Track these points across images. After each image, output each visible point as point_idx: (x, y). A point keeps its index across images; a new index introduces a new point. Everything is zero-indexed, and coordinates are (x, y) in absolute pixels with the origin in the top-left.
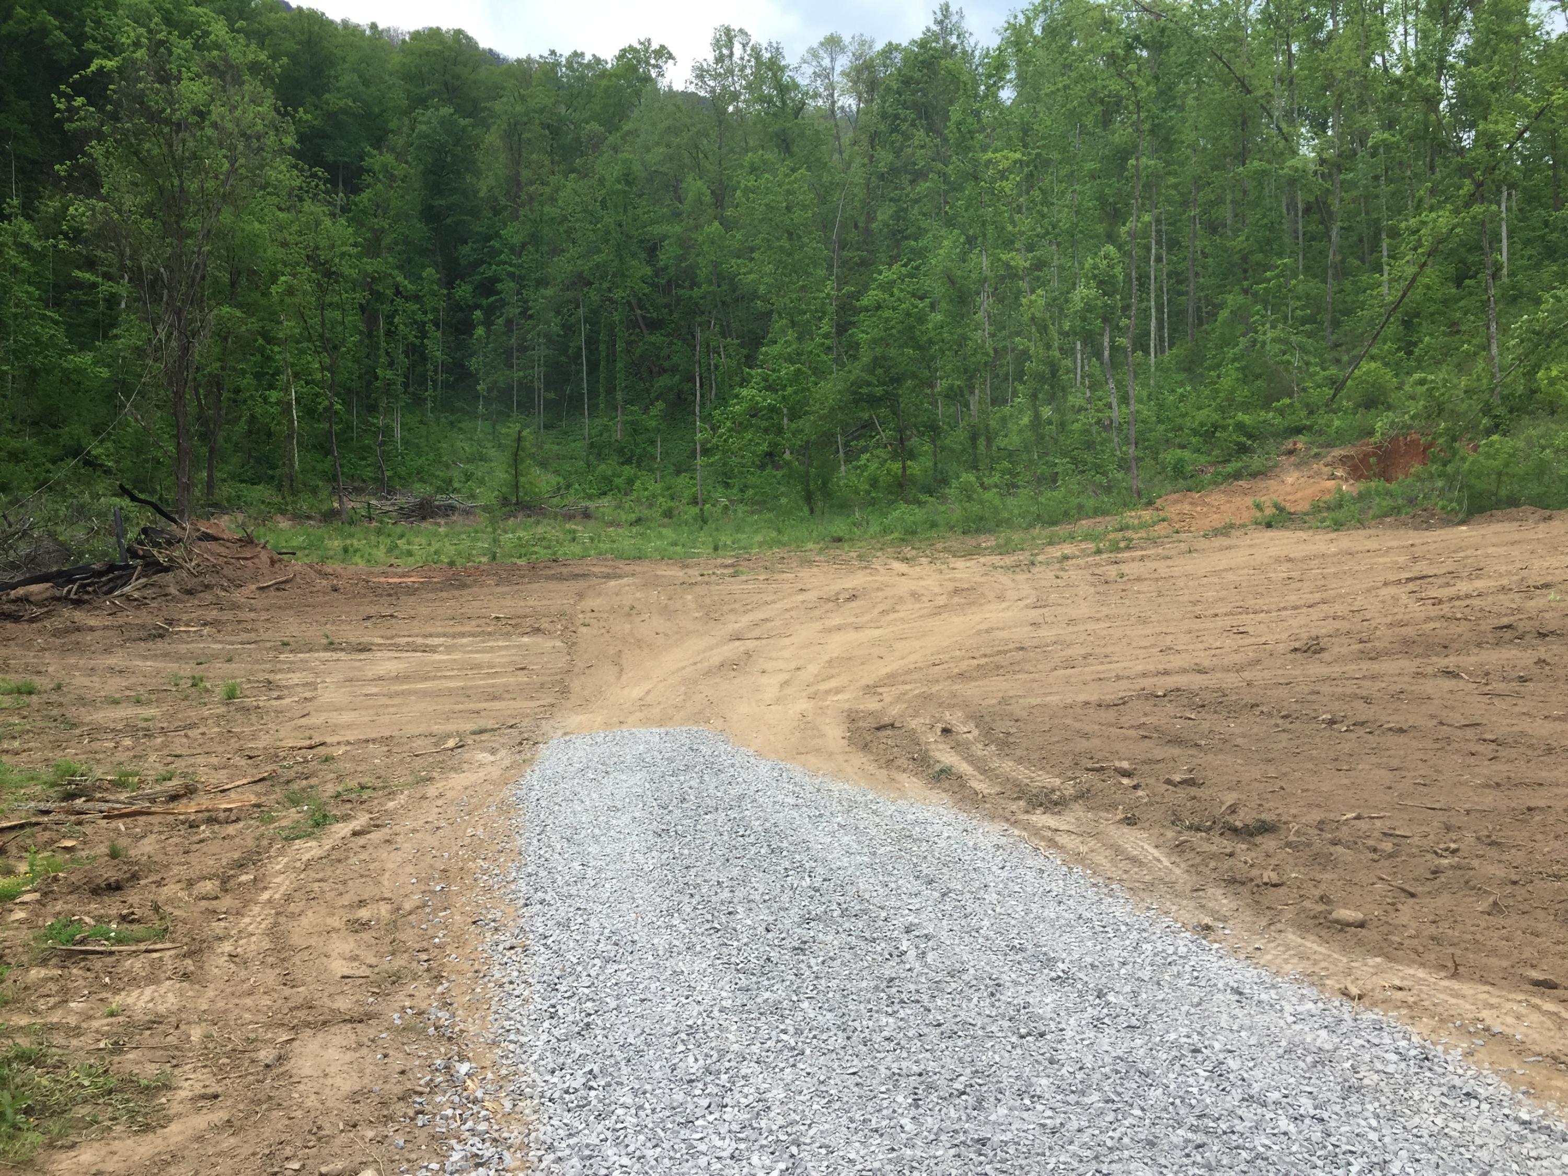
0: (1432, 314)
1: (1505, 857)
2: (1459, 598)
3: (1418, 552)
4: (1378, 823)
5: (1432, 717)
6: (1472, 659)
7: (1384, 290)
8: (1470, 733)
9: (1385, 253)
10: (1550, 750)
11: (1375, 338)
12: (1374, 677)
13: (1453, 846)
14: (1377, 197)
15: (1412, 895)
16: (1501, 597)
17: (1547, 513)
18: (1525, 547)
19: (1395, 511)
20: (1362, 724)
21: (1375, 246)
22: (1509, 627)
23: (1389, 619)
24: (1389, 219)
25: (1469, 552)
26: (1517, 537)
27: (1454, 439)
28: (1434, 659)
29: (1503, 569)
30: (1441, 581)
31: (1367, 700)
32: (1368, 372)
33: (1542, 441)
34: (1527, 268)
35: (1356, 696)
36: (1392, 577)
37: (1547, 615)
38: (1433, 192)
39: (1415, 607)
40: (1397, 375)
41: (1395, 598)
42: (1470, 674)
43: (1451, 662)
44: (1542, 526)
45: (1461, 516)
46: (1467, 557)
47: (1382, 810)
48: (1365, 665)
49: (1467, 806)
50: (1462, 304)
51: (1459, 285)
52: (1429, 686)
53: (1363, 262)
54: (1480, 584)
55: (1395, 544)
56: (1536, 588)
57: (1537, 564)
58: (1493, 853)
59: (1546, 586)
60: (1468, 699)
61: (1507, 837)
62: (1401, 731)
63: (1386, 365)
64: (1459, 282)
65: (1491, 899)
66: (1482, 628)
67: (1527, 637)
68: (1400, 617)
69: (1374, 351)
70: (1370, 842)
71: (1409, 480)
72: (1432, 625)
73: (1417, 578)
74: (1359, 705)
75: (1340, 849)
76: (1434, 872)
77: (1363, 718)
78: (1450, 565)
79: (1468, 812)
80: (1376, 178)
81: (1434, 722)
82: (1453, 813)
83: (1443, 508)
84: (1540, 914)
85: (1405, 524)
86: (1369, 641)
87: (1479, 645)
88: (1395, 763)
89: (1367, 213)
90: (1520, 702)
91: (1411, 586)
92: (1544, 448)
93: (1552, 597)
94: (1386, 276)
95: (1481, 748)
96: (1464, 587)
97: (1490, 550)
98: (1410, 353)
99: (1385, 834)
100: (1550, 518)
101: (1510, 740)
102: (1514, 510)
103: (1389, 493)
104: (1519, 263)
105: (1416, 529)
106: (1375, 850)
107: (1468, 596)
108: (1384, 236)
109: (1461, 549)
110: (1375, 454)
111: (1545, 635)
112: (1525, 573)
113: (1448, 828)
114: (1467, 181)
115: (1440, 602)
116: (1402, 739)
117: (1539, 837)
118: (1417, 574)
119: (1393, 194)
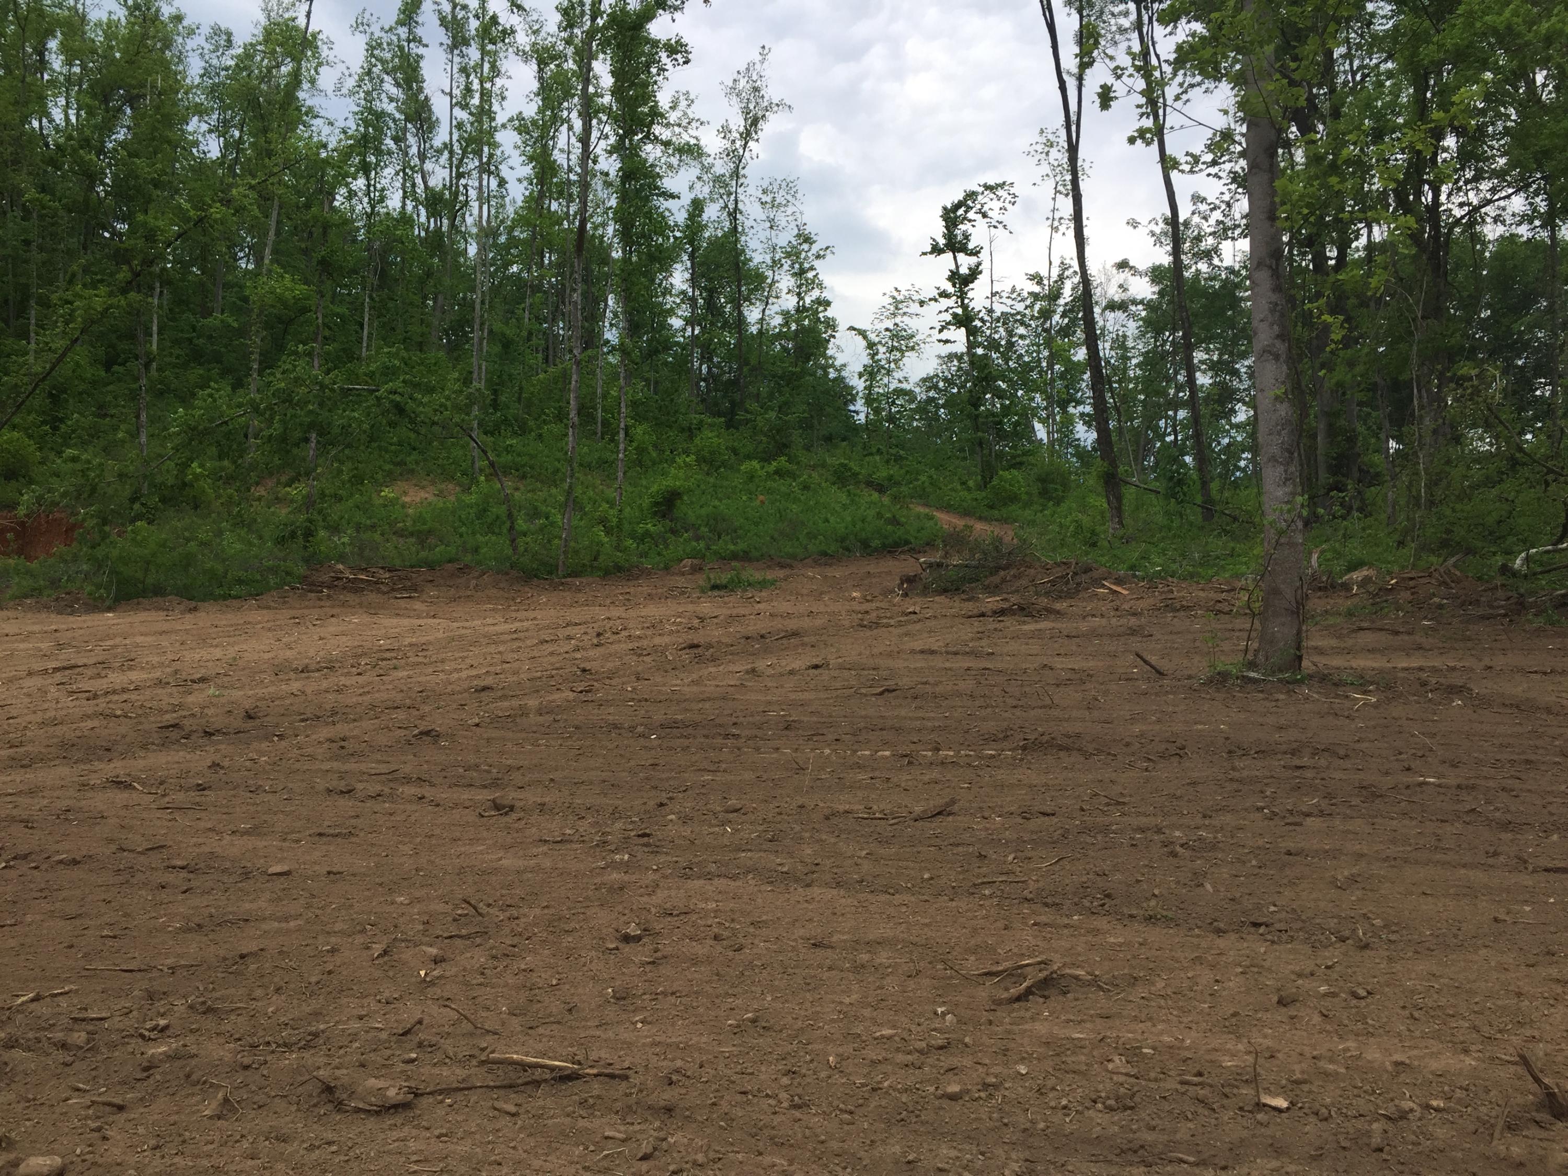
0: (80, 393)
1: (226, 1027)
2: (114, 692)
3: (64, 638)
4: (63, 1003)
5: (110, 841)
6: (141, 763)
7: (31, 358)
8: (155, 859)
9: (33, 321)
10: (246, 875)
11: (19, 407)
12: (31, 793)
13: (162, 1022)
14: (26, 261)
15: (121, 1108)
16: (159, 691)
17: (193, 604)
18: (173, 637)
19: (35, 592)
20: (25, 857)
21: (22, 310)
22: (175, 726)
23: (38, 717)
24: (39, 287)
25: (118, 640)
26: (165, 626)
27: (105, 522)
28: (97, 765)
29: (155, 659)
30: (89, 672)
31: (27, 823)
32: (10, 441)
33: (187, 534)
34: (175, 366)
35: (13, 820)
36: (37, 666)
37: (210, 712)
38: (86, 270)
39: (67, 701)
40: (40, 449)
41: (43, 691)
42: (143, 784)
43: (117, 768)
44: (188, 616)
45: (107, 603)
46: (115, 646)
47: (67, 980)
48: (18, 776)
49: (170, 961)
50: (110, 388)
51: (108, 369)
52: (99, 801)
53: (7, 325)
54: (134, 676)
55: (36, 628)
56: (193, 681)
57: (188, 656)
58: (209, 1023)
59: (203, 680)
60: (145, 815)
61: (222, 999)
62: (75, 862)
63: (30, 437)
64: (108, 366)
65: (220, 1095)
66: (146, 726)
67: (194, 737)
68: (51, 714)
69: (16, 420)
70: (59, 1036)
71: (51, 561)
72: (90, 724)
73: (65, 668)
74: (17, 830)
75: (18, 1054)
76: (146, 1069)
77: (23, 849)
78: (99, 655)
79: (173, 969)
80: (27, 243)
81: (113, 847)
82: (155, 974)
83: (90, 594)
84: (280, 1105)
85: (47, 607)
86: (21, 744)
87: (144, 747)
88: (72, 909)
89: (15, 276)
90: (203, 815)
91: (58, 677)
92: (188, 540)
93: (211, 691)
94: (33, 346)
95: (170, 877)
96: (116, 679)
97: (139, 639)
98: (55, 428)
99: (75, 1020)
100: (195, 609)
101: (202, 865)
102: (160, 599)
103: (29, 572)
104: (167, 359)
105: (60, 613)
106: (64, 1046)
107: (124, 690)
108: (32, 303)
109: (109, 637)
110: (12, 529)
111: (211, 734)
112: (176, 665)
113: (151, 996)
114: (125, 268)
115: (95, 697)
116: (77, 873)
117: (259, 992)
118: (65, 664)
119: (44, 263)
